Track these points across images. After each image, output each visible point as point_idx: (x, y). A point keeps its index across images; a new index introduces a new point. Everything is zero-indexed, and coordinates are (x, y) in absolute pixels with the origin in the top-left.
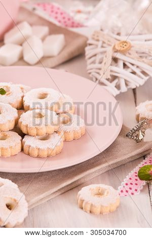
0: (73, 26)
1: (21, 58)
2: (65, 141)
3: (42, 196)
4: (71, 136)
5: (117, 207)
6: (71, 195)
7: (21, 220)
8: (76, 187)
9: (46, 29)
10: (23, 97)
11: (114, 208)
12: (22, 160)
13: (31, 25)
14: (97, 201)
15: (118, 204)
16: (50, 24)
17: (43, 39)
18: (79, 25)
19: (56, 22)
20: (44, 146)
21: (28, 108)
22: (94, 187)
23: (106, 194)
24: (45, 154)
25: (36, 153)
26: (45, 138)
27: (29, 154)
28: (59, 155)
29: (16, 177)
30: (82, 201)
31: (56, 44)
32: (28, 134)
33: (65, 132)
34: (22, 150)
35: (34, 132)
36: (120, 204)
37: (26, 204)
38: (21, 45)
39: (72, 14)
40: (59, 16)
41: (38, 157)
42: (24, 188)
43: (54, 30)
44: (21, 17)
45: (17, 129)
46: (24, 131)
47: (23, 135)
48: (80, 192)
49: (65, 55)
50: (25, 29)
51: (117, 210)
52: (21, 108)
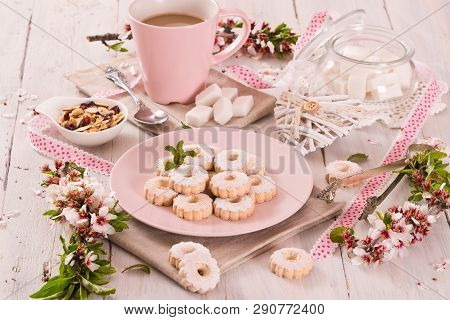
0: (261, 88)
1: (212, 119)
2: (256, 202)
3: (233, 261)
4: (262, 198)
5: (310, 271)
6: (263, 259)
7: (213, 286)
8: (268, 250)
9: (235, 91)
10: (213, 159)
11: (307, 272)
12: (213, 223)
13: (221, 87)
14: (290, 266)
15: (310, 268)
16: (239, 85)
17: (233, 100)
18: (267, 86)
19: (244, 83)
20: (235, 208)
21: (220, 171)
22: (286, 251)
23: (298, 258)
24: (236, 217)
25: (227, 216)
26: (236, 201)
27: (220, 217)
28: (250, 217)
29: (207, 241)
30: (275, 265)
31: (245, 104)
32: (219, 197)
33: (256, 194)
34: (213, 212)
35: (225, 194)
36: (313, 268)
37: (218, 270)
38: (211, 106)
39: (260, 76)
40: (248, 77)
41: (230, 220)
42: (215, 252)
43: (243, 91)
44: (211, 79)
45: (208, 191)
46: (215, 193)
47: (214, 197)
48: (272, 256)
49: (254, 115)
50: (215, 91)
51: (310, 275)
52: (212, 170)
